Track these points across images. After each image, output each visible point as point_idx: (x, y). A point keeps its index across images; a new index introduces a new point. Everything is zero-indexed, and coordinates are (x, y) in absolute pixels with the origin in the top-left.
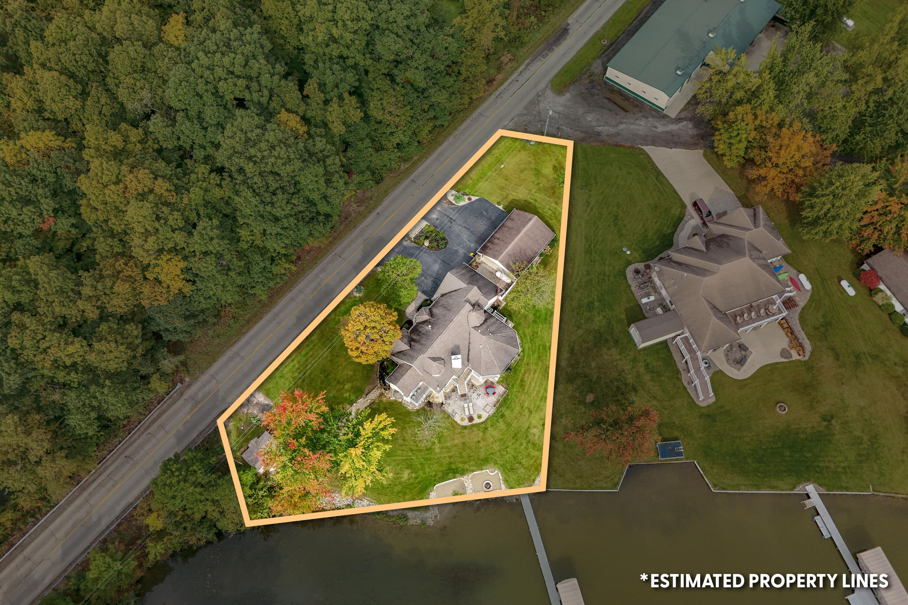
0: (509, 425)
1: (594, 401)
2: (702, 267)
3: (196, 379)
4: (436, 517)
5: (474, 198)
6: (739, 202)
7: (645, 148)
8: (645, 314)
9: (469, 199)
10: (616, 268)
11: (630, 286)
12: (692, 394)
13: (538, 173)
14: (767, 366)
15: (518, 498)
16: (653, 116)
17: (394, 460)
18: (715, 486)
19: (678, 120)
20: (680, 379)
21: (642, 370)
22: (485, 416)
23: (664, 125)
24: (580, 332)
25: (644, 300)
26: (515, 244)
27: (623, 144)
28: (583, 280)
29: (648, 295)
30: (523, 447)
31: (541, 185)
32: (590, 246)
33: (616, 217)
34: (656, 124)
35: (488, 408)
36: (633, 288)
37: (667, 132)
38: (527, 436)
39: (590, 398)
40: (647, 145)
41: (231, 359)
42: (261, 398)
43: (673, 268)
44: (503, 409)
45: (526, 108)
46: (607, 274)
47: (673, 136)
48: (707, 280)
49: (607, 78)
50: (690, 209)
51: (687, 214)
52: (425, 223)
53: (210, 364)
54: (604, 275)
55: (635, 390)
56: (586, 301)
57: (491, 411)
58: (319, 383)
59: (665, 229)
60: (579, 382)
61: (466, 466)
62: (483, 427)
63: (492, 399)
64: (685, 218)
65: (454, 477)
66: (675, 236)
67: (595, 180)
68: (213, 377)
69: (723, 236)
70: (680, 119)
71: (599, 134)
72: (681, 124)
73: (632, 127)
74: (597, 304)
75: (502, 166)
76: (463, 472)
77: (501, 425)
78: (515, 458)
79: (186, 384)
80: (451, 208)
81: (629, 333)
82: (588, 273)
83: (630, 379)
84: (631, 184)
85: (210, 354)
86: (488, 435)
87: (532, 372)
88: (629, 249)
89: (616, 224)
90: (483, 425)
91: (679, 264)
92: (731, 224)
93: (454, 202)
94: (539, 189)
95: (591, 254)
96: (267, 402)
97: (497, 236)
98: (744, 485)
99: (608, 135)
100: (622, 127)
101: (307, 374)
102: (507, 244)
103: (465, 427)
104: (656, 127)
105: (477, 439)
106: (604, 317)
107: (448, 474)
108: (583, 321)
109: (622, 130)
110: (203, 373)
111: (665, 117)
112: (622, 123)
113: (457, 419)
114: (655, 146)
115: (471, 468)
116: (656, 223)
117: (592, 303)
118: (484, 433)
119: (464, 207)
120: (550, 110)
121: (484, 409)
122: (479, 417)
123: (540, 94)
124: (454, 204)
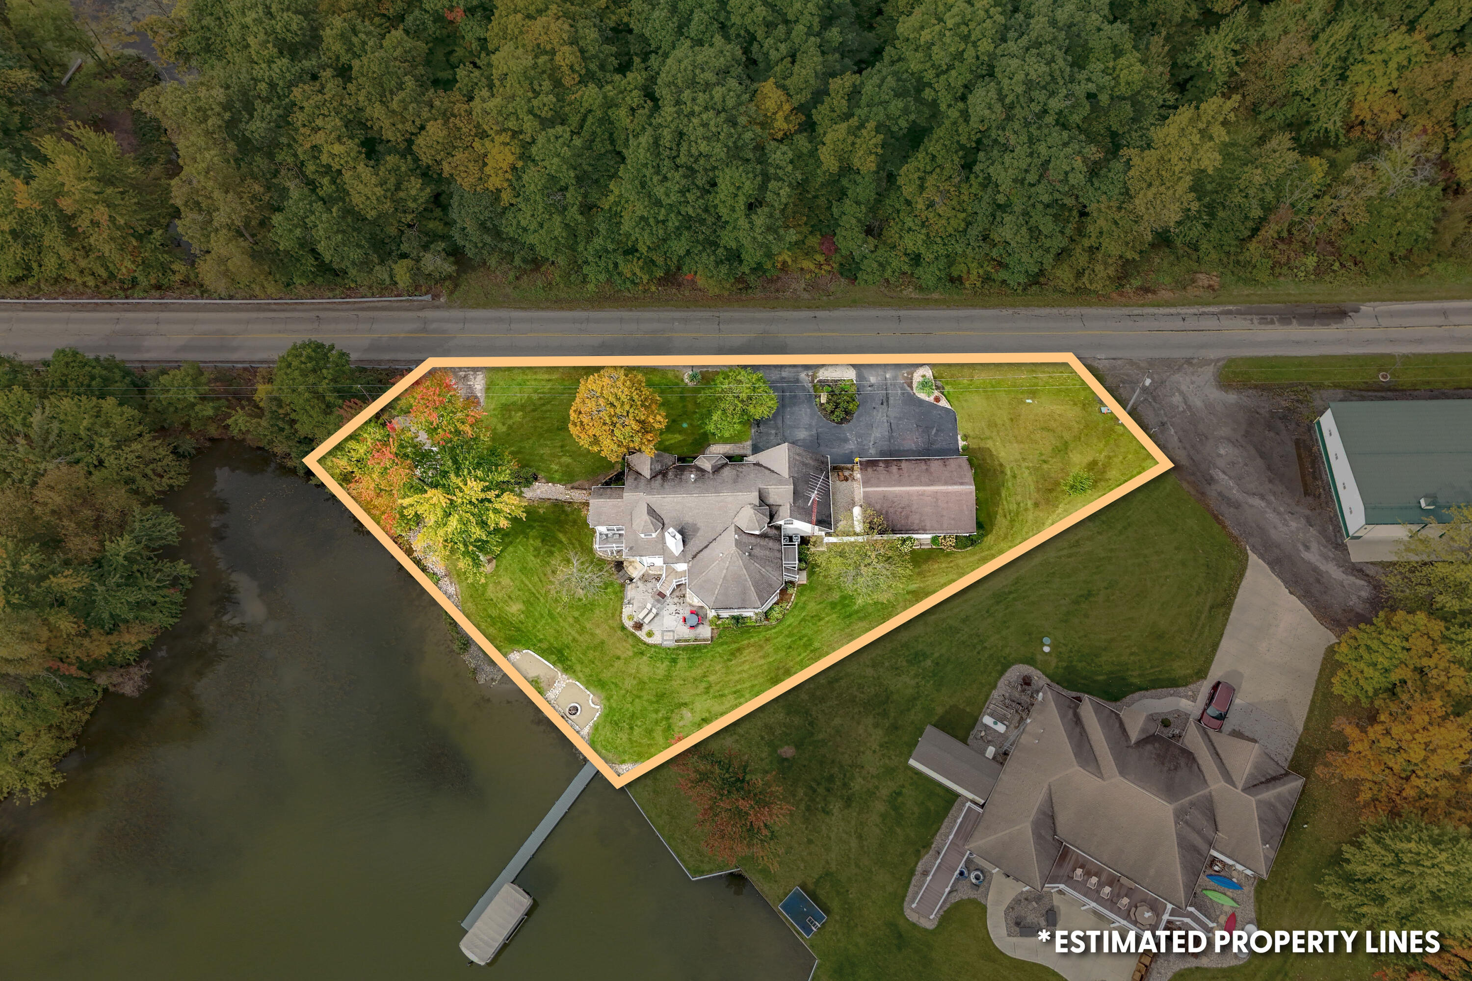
0: (668, 677)
1: (786, 759)
2: (1097, 753)
3: (450, 307)
4: (493, 680)
5: (944, 403)
6: (1292, 751)
7: (1253, 558)
8: (971, 737)
9: (937, 399)
10: (1007, 650)
11: (994, 687)
12: (911, 890)
13: (1062, 449)
15: (585, 760)
16: (1323, 532)
17: (522, 582)
19: (1357, 570)
20: (918, 856)
21: (884, 792)
22: (656, 640)
23: (1325, 558)
24: (870, 672)
25: (988, 720)
26: (908, 493)
27: (1228, 523)
29: (1000, 719)
30: (654, 716)
31: (1045, 466)
32: (1010, 593)
33: (1090, 594)
34: (1314, 546)
35: (669, 636)
36: (995, 694)
37: (1315, 569)
38: (672, 711)
39: (788, 751)
40: (1261, 556)
41: (500, 320)
42: (478, 384)
43: (1063, 717)
44: (683, 655)
45: (1152, 362)
46: (987, 644)
47: (1318, 581)
48: (1076, 772)
49: (1319, 423)
50: (1205, 687)
51: (1191, 686)
52: (850, 375)
53: (477, 306)
54: (982, 642)
55: (848, 802)
56: (920, 647)
57: (669, 643)
58: (545, 428)
59: (1135, 673)
60: (797, 721)
61: (578, 667)
62: (642, 649)
63: (685, 632)
64: (1181, 689)
65: (554, 664)
66: (1137, 695)
67: (1125, 528)
68: (465, 321)
69: (1190, 756)
70: (1361, 571)
71: (1211, 481)
72: (1353, 579)
73: (1271, 516)
74: (929, 663)
75: (1029, 401)
76: (568, 669)
77: (662, 668)
78: (633, 716)
79: (437, 303)
80: (903, 389)
82: (964, 621)
83: (858, 784)
84: (1167, 577)
85: (489, 296)
86: (636, 662)
87: (760, 654)
88: (1053, 646)
89: (1076, 602)
90: (643, 647)
91: (1078, 720)
92: (1220, 752)
93: (915, 385)
94: (1036, 469)
95: (998, 603)
96: (480, 396)
97: (905, 464)
99: (1220, 494)
100: (1256, 502)
101: (544, 408)
102: (899, 483)
103: (623, 628)
104: (1307, 548)
105: (619, 653)
106: (918, 686)
107: (552, 653)
108: (887, 664)
109: (1251, 506)
110: (461, 308)
111: (1342, 548)
112: (1262, 497)
113: (627, 611)
114: (1273, 570)
115: (580, 674)
116: (1132, 654)
117: (925, 656)
118: (635, 654)
119: (921, 402)
120: (1181, 393)
121: (663, 632)
122: (650, 634)
123: (1195, 361)
124: (912, 388)
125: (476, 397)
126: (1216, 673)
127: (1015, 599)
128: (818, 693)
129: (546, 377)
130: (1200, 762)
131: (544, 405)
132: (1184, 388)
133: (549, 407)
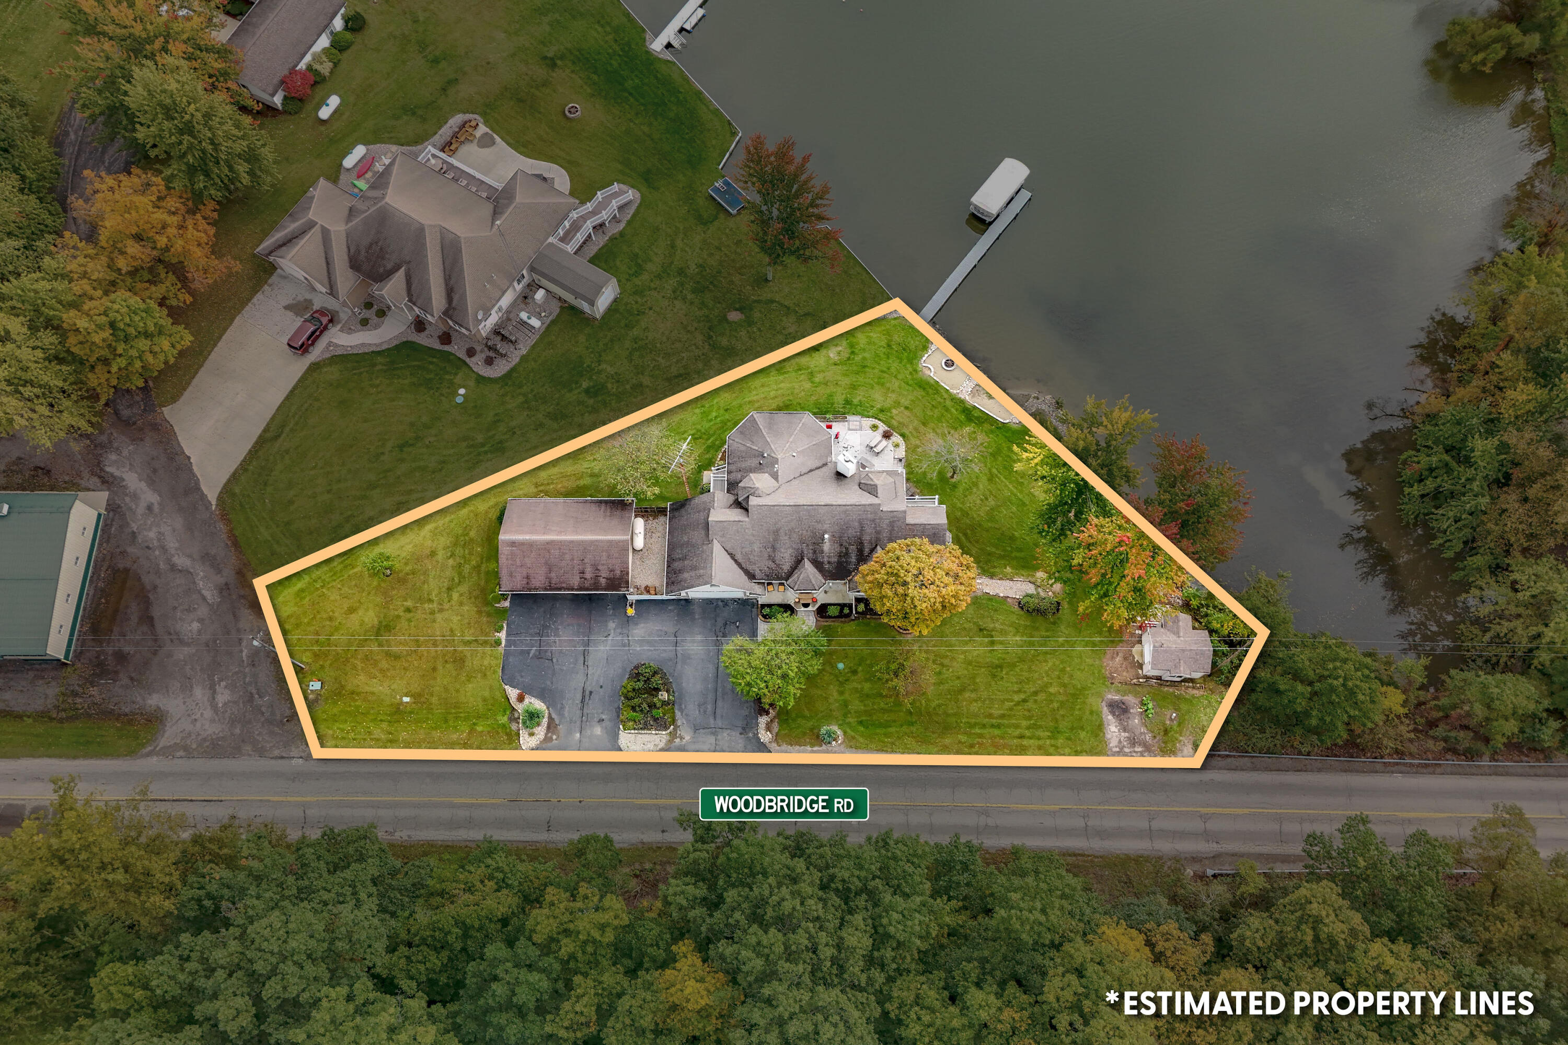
0: (854, 387)
1: (737, 310)
2: (440, 255)
3: (1176, 859)
4: (1038, 398)
5: (513, 693)
7: (213, 496)
8: (555, 314)
9: (521, 699)
10: (502, 392)
11: (524, 359)
12: (631, 211)
13: (385, 628)
14: (521, 153)
15: (932, 323)
16: (124, 526)
17: (1021, 492)
18: (734, 134)
19: (107, 482)
20: (622, 234)
21: (645, 277)
22: (867, 422)
23: (135, 497)
25: (535, 323)
26: (577, 533)
27: (224, 536)
28: (555, 426)
29: (524, 324)
30: (867, 355)
31: (409, 603)
32: (486, 452)
33: (401, 447)
34: (140, 511)
35: (854, 425)
36: (524, 351)
37: (151, 483)
38: (849, 359)
39: (734, 316)
40: (203, 497)
41: (1102, 834)
42: (1113, 730)
43: (463, 297)
44: (839, 408)
45: (235, 752)
46: (521, 399)
47: (155, 471)
50: (317, 352)
51: (328, 355)
52: (626, 738)
53: (1139, 860)
54: (526, 402)
55: (681, 272)
56: (591, 401)
57: (854, 420)
59: (379, 367)
60: (724, 342)
61: (948, 403)
62: (881, 414)
63: (839, 427)
64: (339, 352)
65: (975, 408)
66: (385, 347)
68: (1150, 834)
69: (354, 264)
70: (105, 482)
72: (117, 473)
73: (172, 544)
74: (585, 385)
75: (406, 699)
76: (959, 402)
77: (861, 396)
78: (887, 355)
79: (1198, 867)
80: (561, 715)
81: (603, 318)
82: (542, 425)
83: (671, 283)
84: (314, 468)
85: (1124, 879)
86: (888, 403)
88: (454, 394)
89: (418, 438)
90: (881, 416)
91: (450, 292)
92: (324, 265)
93: (545, 721)
94: (421, 600)
95: (501, 442)
96: (1110, 717)
97: (575, 581)
98: (708, 107)
99: (219, 571)
100: (181, 561)
101: (1022, 696)
102: (585, 547)
103: (903, 436)
104: (150, 508)
105: (907, 413)
106: (599, 362)
107: (978, 418)
108: (628, 387)
109: (190, 556)
110: (1160, 858)
111: (113, 508)
112: (173, 568)
113: (901, 452)
114: (197, 482)
115: (946, 396)
116: (377, 386)
117: (587, 391)
118: (889, 410)
119: (541, 696)
120: (214, 707)
121: (861, 429)
122: (875, 427)
123: (181, 753)
124: (550, 717)
125: (1113, 713)
126: (299, 366)
127: (483, 445)
128: (700, 365)
129: (1025, 742)
130: (346, 258)
131: (1024, 701)
132: (208, 713)
133: (1017, 698)
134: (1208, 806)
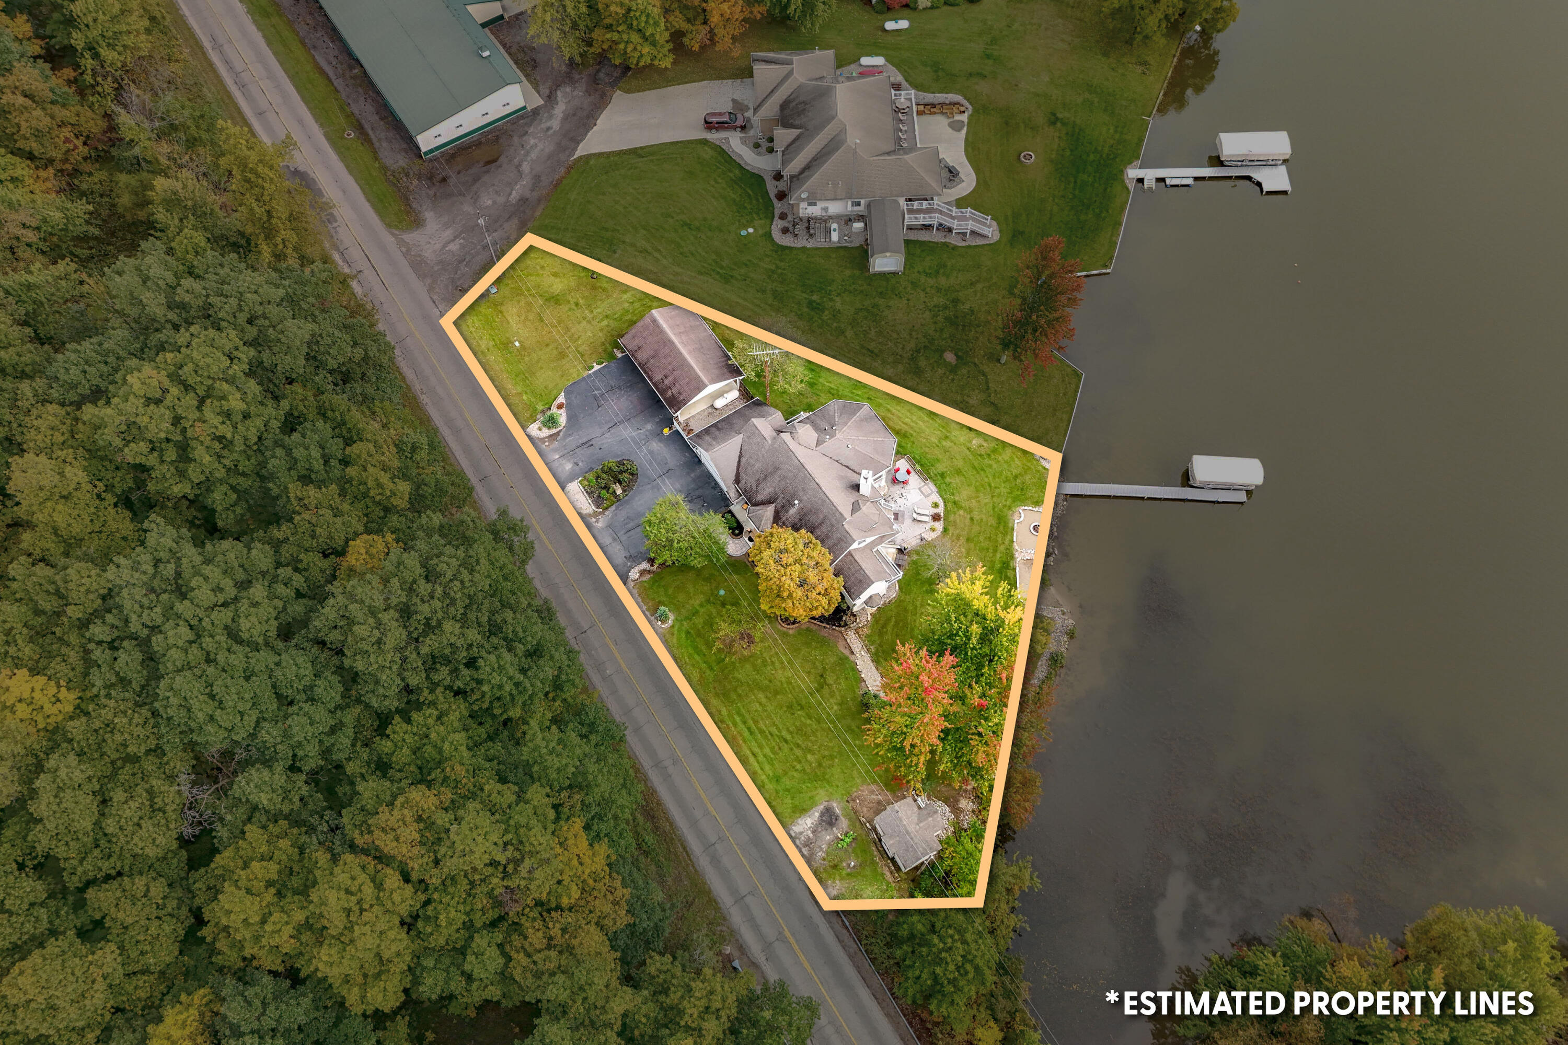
0: (959, 472)
1: (956, 355)
3: (733, 932)
4: (1064, 614)
5: (561, 399)
7: (580, 152)
8: (853, 245)
9: (560, 407)
10: (769, 253)
11: (804, 248)
12: (980, 242)
13: (554, 300)
14: (966, 150)
15: (1060, 497)
16: (529, 125)
18: (1106, 266)
19: (550, 99)
20: (955, 248)
21: (931, 281)
22: (936, 498)
23: (551, 117)
24: (849, 333)
25: (835, 237)
26: (690, 353)
27: (557, 177)
28: (770, 301)
29: (829, 232)
30: (995, 466)
31: (581, 301)
33: (685, 224)
34: (543, 126)
35: (926, 489)
36: (809, 245)
37: (566, 118)
38: (981, 455)
39: (950, 357)
40: (575, 149)
41: (715, 861)
42: (806, 824)
44: (933, 472)
45: (421, 276)
46: (773, 267)
47: (574, 115)
49: (426, 154)
50: (713, 136)
51: (717, 142)
52: (575, 487)
53: (712, 902)
54: (773, 272)
55: (956, 301)
56: (806, 310)
57: (930, 487)
58: (809, 722)
59: (731, 175)
60: (922, 363)
61: (1002, 548)
62: (952, 505)
63: (914, 479)
64: (725, 148)
65: (1015, 569)
66: (749, 168)
67: (607, 230)
68: (740, 900)
69: (784, 106)
70: (549, 97)
71: (523, 200)
72: (559, 99)
73: (533, 155)
74: (815, 297)
75: (517, 344)
76: (1010, 555)
77: (955, 481)
78: (1007, 480)
79: (736, 954)
80: (565, 437)
81: (875, 275)
82: (763, 291)
83: (941, 301)
84: (635, 189)
85: (690, 899)
86: (965, 504)
87: (889, 415)
88: (745, 227)
89: (698, 229)
90: (950, 505)
91: (808, 167)
92: (770, 90)
93: (554, 431)
94: (589, 306)
96: (817, 814)
97: (657, 377)
98: (1112, 235)
99: (532, 190)
100: (526, 167)
101: (788, 737)
102: (684, 363)
103: (945, 530)
104: (548, 129)
105: (968, 521)
106: (839, 295)
108: (835, 325)
109: (532, 169)
110: (724, 919)
111: (536, 112)
112: (519, 166)
113: (930, 536)
114: (581, 140)
115: (1007, 542)
116: (717, 182)
117: (810, 303)
118: (960, 507)
119: (570, 418)
120: (445, 246)
121: (926, 496)
122: (936, 505)
123: (404, 249)
124: (558, 432)
125: (822, 815)
126: (697, 133)
127: (722, 268)
128: (891, 359)
129: (752, 759)
130: (784, 97)
131: (786, 741)
132: (438, 246)
133: (784, 733)
134: (793, 934)
